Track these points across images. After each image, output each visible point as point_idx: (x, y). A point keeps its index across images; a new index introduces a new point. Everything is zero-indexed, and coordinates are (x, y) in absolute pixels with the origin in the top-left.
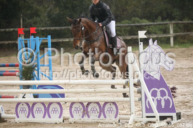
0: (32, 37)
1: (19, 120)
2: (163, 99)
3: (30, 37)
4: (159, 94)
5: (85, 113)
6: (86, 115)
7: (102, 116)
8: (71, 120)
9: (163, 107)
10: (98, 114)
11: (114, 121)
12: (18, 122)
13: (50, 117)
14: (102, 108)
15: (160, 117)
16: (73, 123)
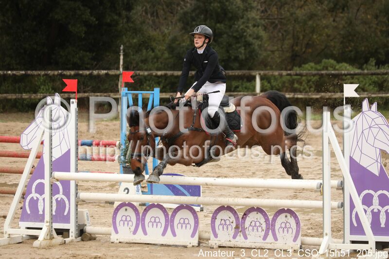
1: (118, 238)
2: (383, 210)
4: (376, 201)
5: (240, 230)
6: (241, 234)
7: (270, 237)
8: (214, 242)
9: (383, 225)
10: (264, 233)
11: (292, 248)
12: (116, 241)
13: (174, 234)
14: (270, 222)
15: (377, 243)
16: (217, 247)
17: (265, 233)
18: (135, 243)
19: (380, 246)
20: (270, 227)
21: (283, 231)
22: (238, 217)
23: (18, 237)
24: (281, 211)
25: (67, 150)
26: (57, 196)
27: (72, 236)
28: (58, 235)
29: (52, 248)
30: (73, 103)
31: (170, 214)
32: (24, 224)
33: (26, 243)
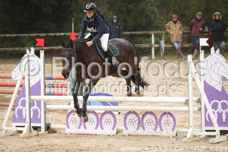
1: (70, 131)
2: (224, 112)
4: (220, 106)
5: (141, 125)
7: (158, 129)
9: (224, 121)
11: (171, 135)
12: (68, 133)
13: (102, 128)
14: (158, 120)
15: (221, 131)
16: (128, 135)
17: (155, 126)
18: (80, 134)
19: (223, 133)
20: (158, 123)
21: (166, 125)
22: (139, 118)
23: (11, 132)
24: (165, 113)
25: (39, 80)
26: (33, 108)
27: (43, 131)
28: (34, 130)
29: (31, 138)
30: (42, 52)
31: (100, 116)
32: (14, 124)
33: (16, 135)
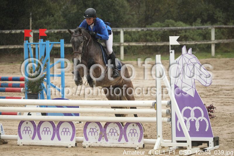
0: (41, 41)
1: (22, 142)
3: (39, 41)
5: (103, 135)
6: (104, 138)
7: (123, 139)
8: (86, 143)
9: (197, 130)
10: (119, 137)
11: (138, 146)
12: (21, 144)
13: (59, 139)
14: (123, 129)
15: (193, 142)
16: (88, 147)
20: (123, 133)
21: (132, 135)
22: (102, 127)
